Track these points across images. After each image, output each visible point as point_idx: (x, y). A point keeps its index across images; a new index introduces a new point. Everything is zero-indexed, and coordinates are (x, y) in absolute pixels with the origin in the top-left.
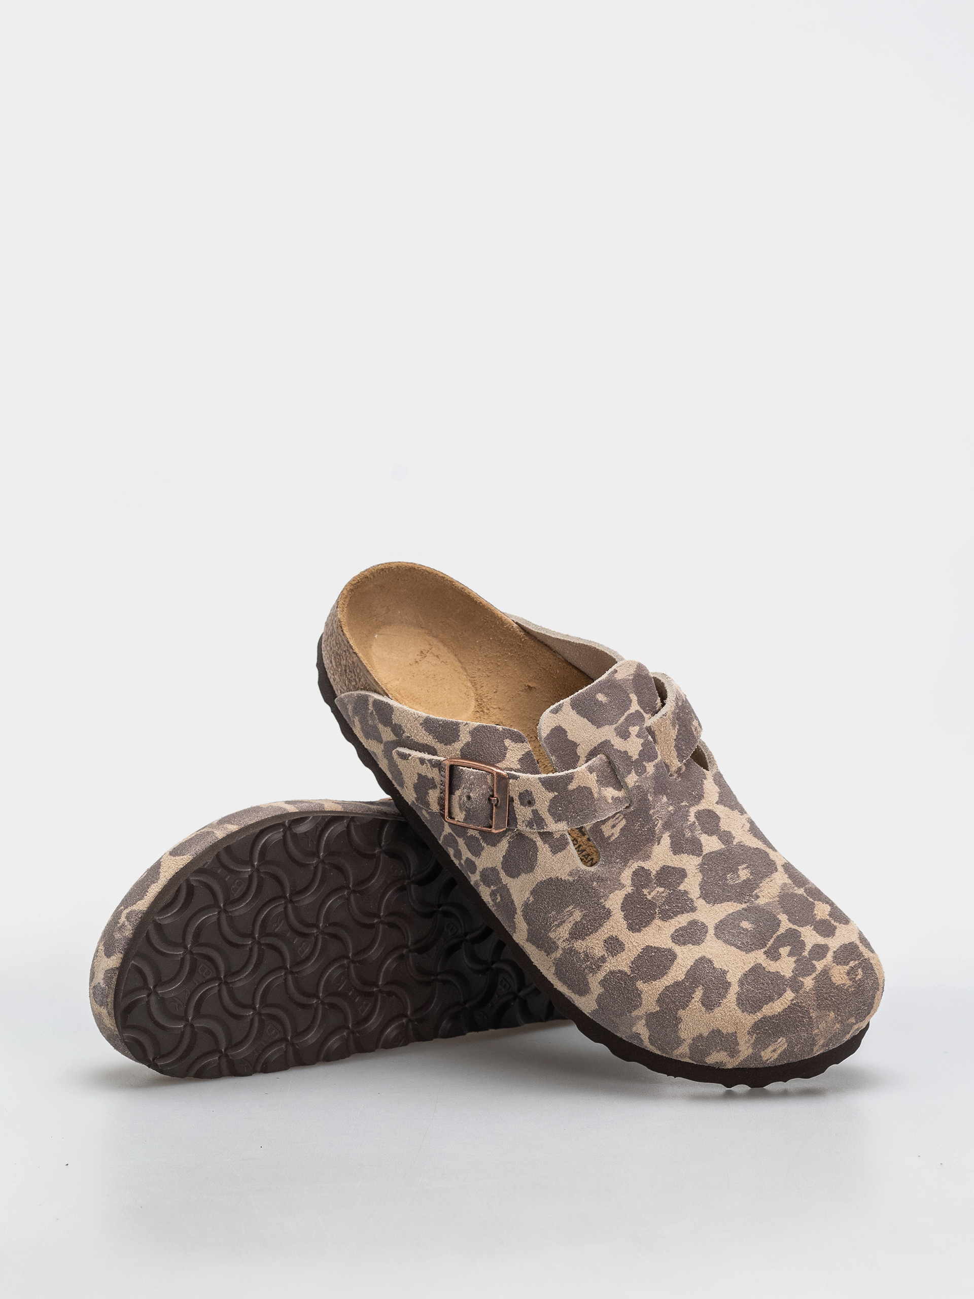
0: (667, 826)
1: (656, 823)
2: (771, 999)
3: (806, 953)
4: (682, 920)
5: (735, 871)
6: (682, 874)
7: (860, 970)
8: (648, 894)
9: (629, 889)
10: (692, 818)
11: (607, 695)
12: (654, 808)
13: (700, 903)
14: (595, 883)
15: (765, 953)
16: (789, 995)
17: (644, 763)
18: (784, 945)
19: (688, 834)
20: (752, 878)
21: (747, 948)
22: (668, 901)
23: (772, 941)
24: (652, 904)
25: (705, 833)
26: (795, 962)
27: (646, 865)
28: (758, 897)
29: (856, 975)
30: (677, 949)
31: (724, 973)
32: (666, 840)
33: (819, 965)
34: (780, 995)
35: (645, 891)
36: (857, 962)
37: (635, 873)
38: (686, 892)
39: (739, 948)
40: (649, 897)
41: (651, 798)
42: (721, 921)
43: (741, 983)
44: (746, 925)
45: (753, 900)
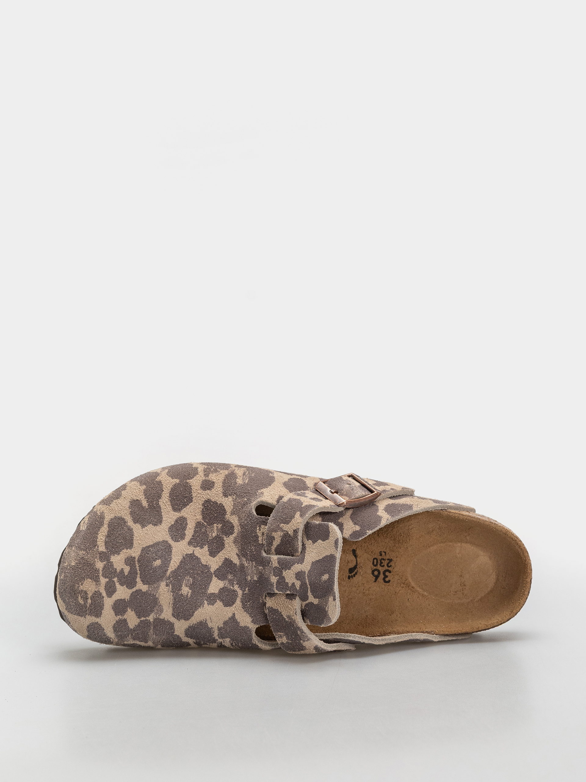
0: (242, 566)
1: (247, 561)
2: (108, 536)
3: (115, 579)
4: (189, 532)
5: (191, 587)
6: (213, 554)
7: (83, 603)
8: (218, 526)
9: (228, 516)
10: (236, 588)
11: (325, 582)
12: (255, 567)
13: (190, 550)
14: (246, 499)
15: (134, 558)
16: (102, 548)
17: (278, 577)
18: (130, 572)
19: (230, 577)
20: (179, 593)
21: (145, 550)
22: (205, 534)
23: (138, 568)
24: (211, 524)
25: (223, 588)
26: (116, 569)
27: (232, 537)
28: (167, 585)
29: (82, 597)
30: (177, 515)
31: (143, 526)
32: (236, 560)
33: (103, 581)
34: (106, 543)
35: (220, 526)
36: (88, 605)
37: (233, 527)
38: (202, 547)
39: (148, 547)
40: (215, 525)
41: (260, 568)
42: (171, 552)
43: (130, 530)
44: (158, 563)
45: (168, 581)
